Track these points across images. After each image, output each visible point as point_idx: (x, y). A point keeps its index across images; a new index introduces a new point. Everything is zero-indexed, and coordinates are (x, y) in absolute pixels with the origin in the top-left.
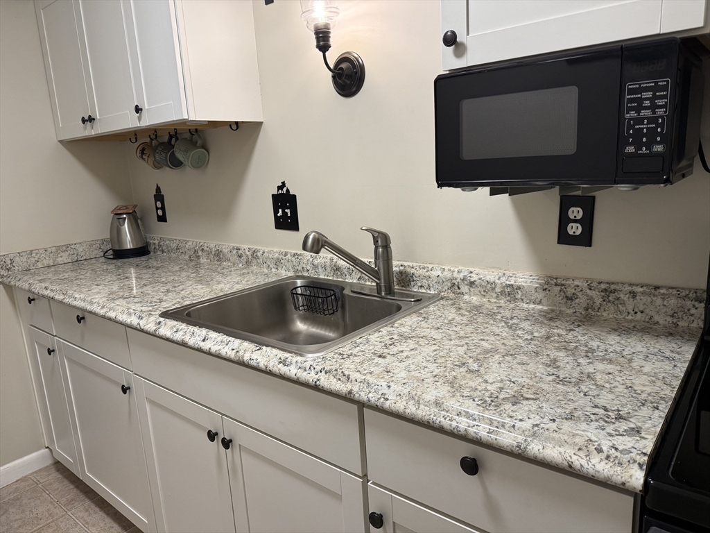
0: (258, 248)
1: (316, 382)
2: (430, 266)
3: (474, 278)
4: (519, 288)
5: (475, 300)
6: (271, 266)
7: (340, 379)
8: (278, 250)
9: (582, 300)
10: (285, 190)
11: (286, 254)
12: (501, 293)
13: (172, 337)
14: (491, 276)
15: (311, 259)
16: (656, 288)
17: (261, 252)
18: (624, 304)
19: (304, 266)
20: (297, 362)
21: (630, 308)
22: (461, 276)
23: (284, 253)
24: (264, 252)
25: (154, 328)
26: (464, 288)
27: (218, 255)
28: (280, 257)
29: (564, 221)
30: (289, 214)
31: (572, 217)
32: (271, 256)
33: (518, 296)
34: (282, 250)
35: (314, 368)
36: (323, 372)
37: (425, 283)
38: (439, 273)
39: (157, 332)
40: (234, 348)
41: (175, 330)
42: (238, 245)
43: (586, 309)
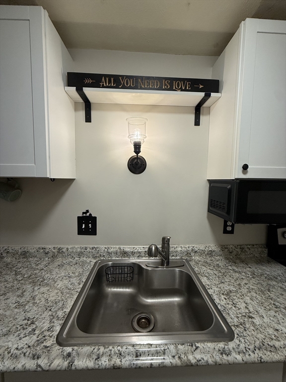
0: (62, 246)
1: (261, 360)
2: (175, 246)
3: (196, 249)
4: (214, 251)
5: (197, 258)
6: (74, 256)
7: (271, 351)
8: (79, 246)
9: (235, 253)
10: (88, 214)
11: (86, 249)
12: (207, 254)
13: (97, 367)
14: (202, 247)
15: (106, 250)
16: (253, 245)
17: (65, 249)
18: (247, 252)
19: (101, 254)
20: (233, 348)
21: (249, 253)
22: (190, 249)
23: (84, 248)
24: (67, 249)
25: (66, 363)
26: (192, 254)
27: (25, 254)
28: (83, 250)
29: (225, 226)
30: (90, 227)
31: (228, 225)
32: (75, 251)
33: (213, 254)
34: (82, 246)
35: (249, 349)
36: (257, 350)
37: (175, 254)
38: (180, 249)
39: (73, 368)
40: (173, 354)
41: (95, 357)
42: (43, 246)
43: (236, 255)
